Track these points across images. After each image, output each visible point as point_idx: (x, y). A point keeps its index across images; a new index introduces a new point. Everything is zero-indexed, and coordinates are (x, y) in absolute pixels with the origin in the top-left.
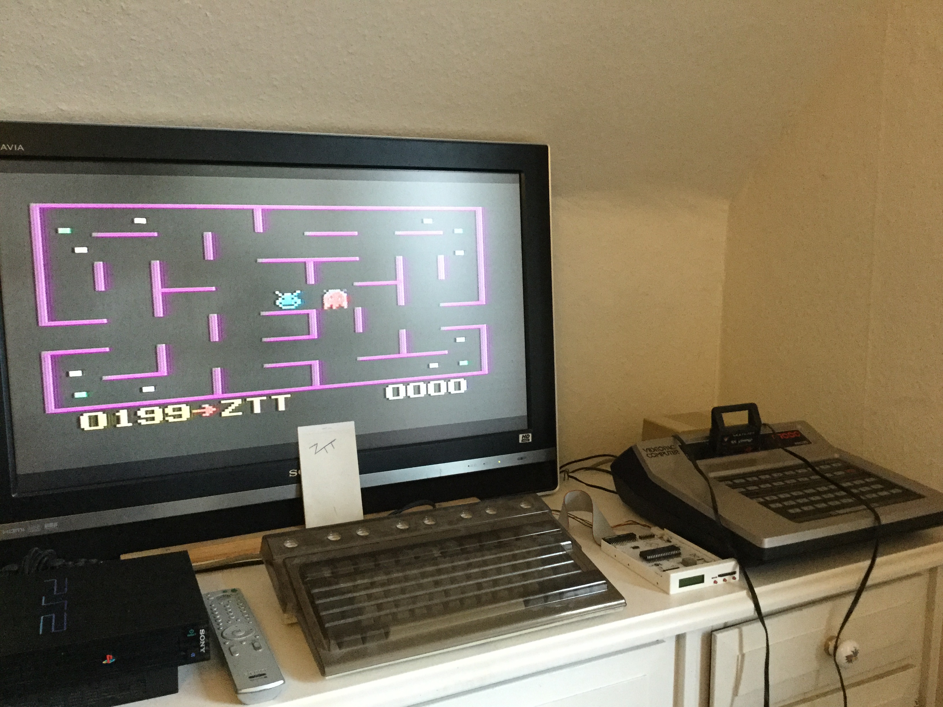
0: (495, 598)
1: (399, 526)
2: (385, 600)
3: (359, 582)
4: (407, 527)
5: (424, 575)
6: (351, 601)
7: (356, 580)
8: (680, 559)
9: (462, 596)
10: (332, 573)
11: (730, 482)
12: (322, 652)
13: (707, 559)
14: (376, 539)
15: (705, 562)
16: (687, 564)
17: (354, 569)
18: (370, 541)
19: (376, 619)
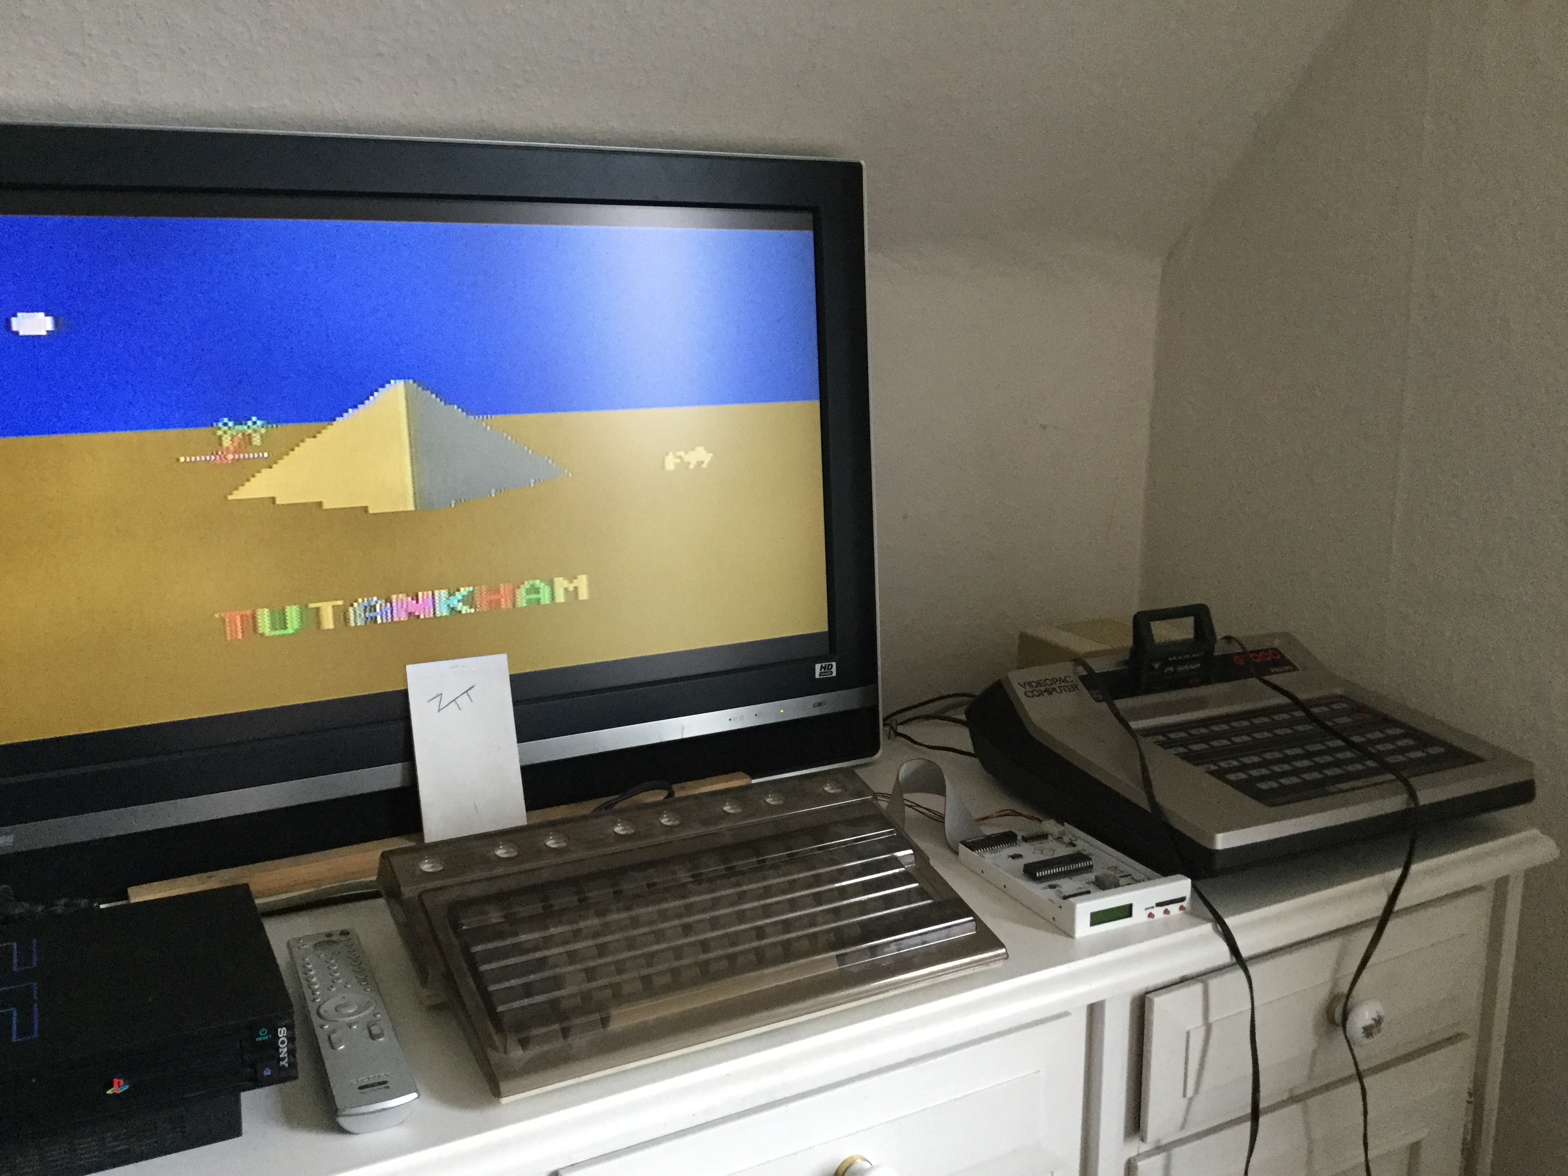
0: (789, 952)
1: (619, 829)
3: (552, 931)
5: (664, 916)
6: (542, 963)
7: (546, 928)
8: (1091, 877)
9: (732, 950)
10: (506, 916)
11: (1161, 738)
12: (495, 1057)
13: (1137, 876)
14: (580, 854)
15: (1134, 881)
16: (1103, 885)
17: (544, 908)
18: (569, 857)
19: (586, 996)
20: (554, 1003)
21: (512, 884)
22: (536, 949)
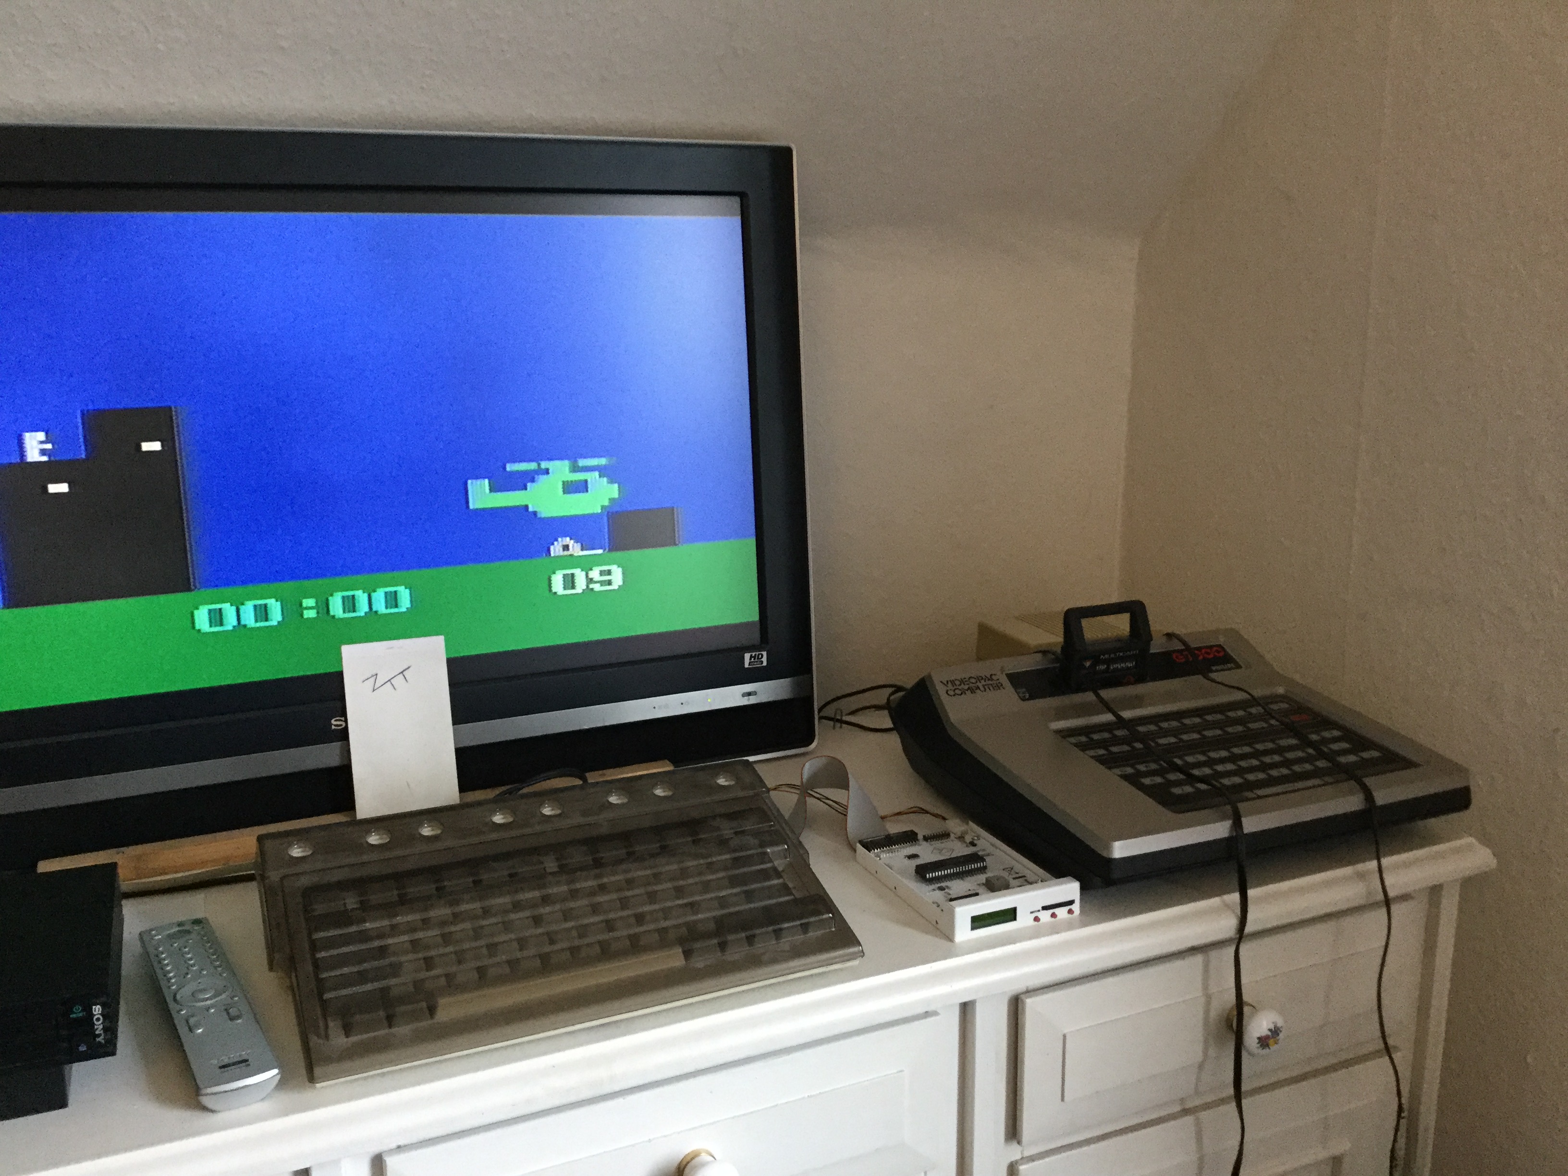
0: (635, 946)
1: (498, 819)
2: (442, 951)
3: (402, 919)
4: (511, 820)
5: (517, 906)
6: (383, 951)
7: (396, 915)
8: (981, 878)
9: (577, 943)
10: (361, 902)
11: (1083, 739)
12: (314, 1040)
13: (1030, 876)
14: (449, 843)
15: (1025, 882)
16: (994, 887)
17: (399, 895)
18: (439, 845)
19: (418, 984)
20: (385, 991)
21: (374, 870)
22: (381, 936)
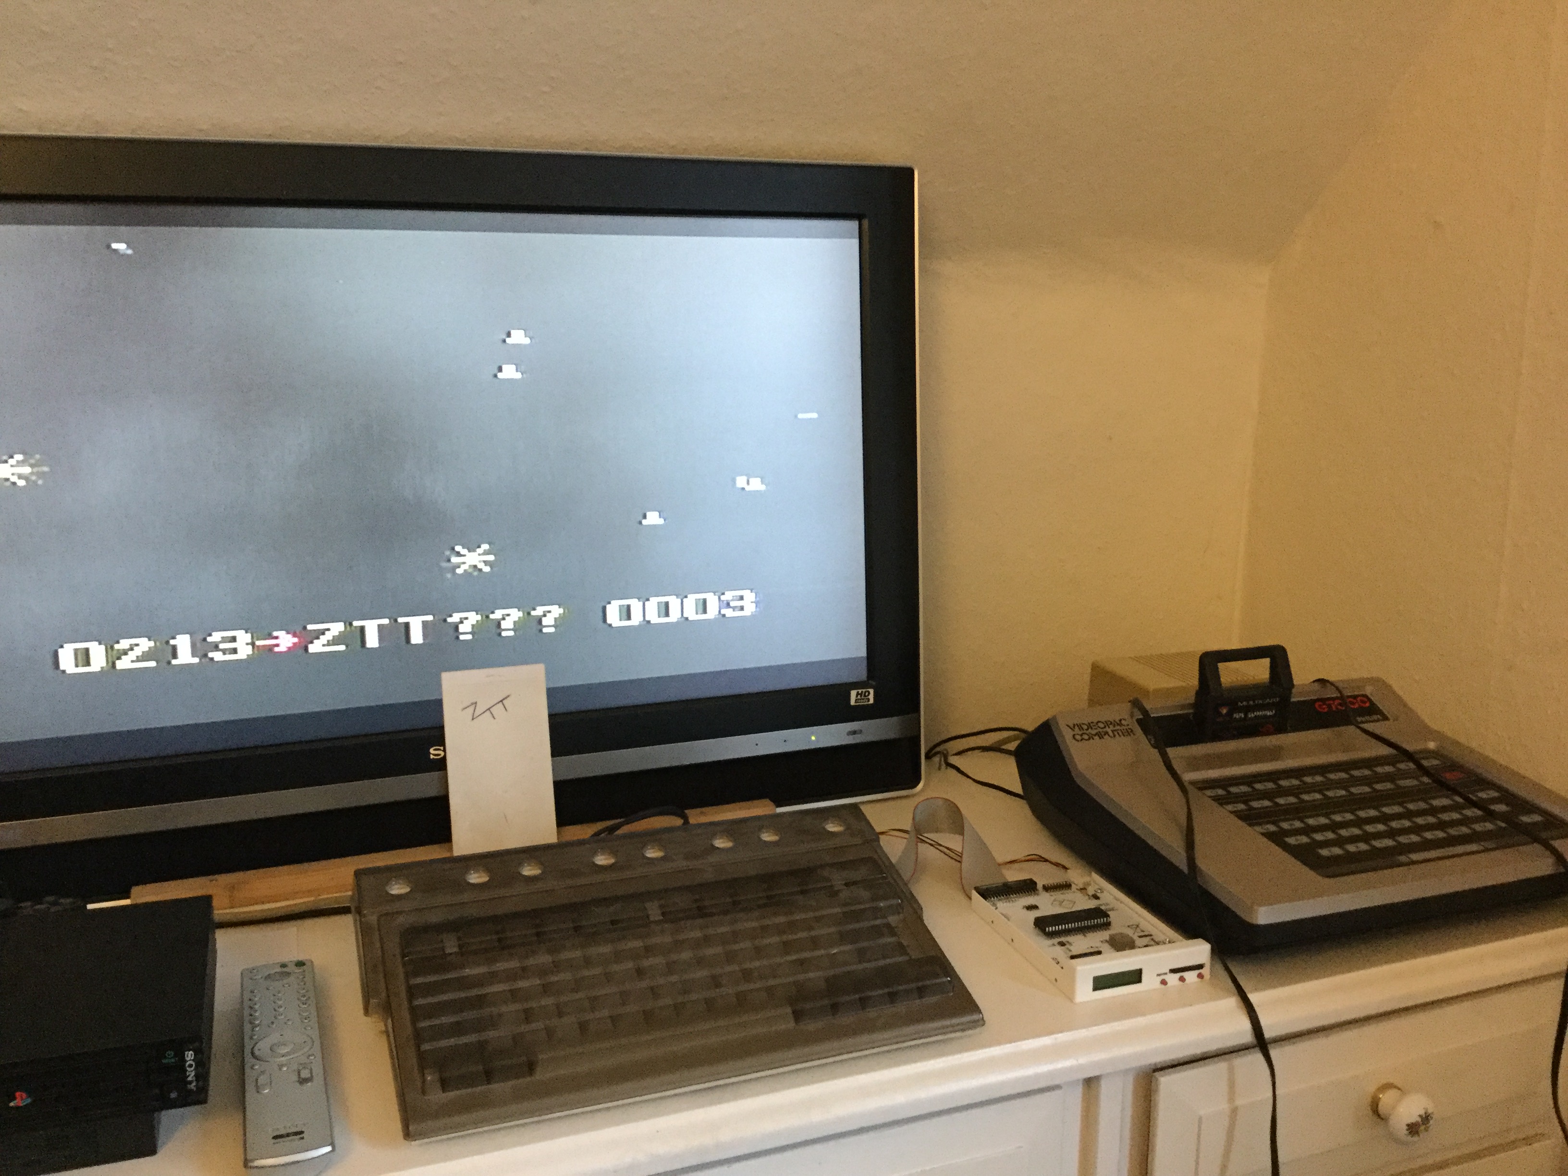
1: (602, 860)
2: (542, 1002)
3: (501, 966)
4: (614, 861)
5: (618, 957)
6: (480, 1001)
7: (496, 962)
8: (1105, 935)
10: (461, 946)
11: (1220, 792)
13: (1159, 936)
14: (552, 884)
15: (1152, 942)
16: (1118, 945)
17: (498, 940)
18: (540, 885)
20: (483, 1044)
21: (473, 912)
